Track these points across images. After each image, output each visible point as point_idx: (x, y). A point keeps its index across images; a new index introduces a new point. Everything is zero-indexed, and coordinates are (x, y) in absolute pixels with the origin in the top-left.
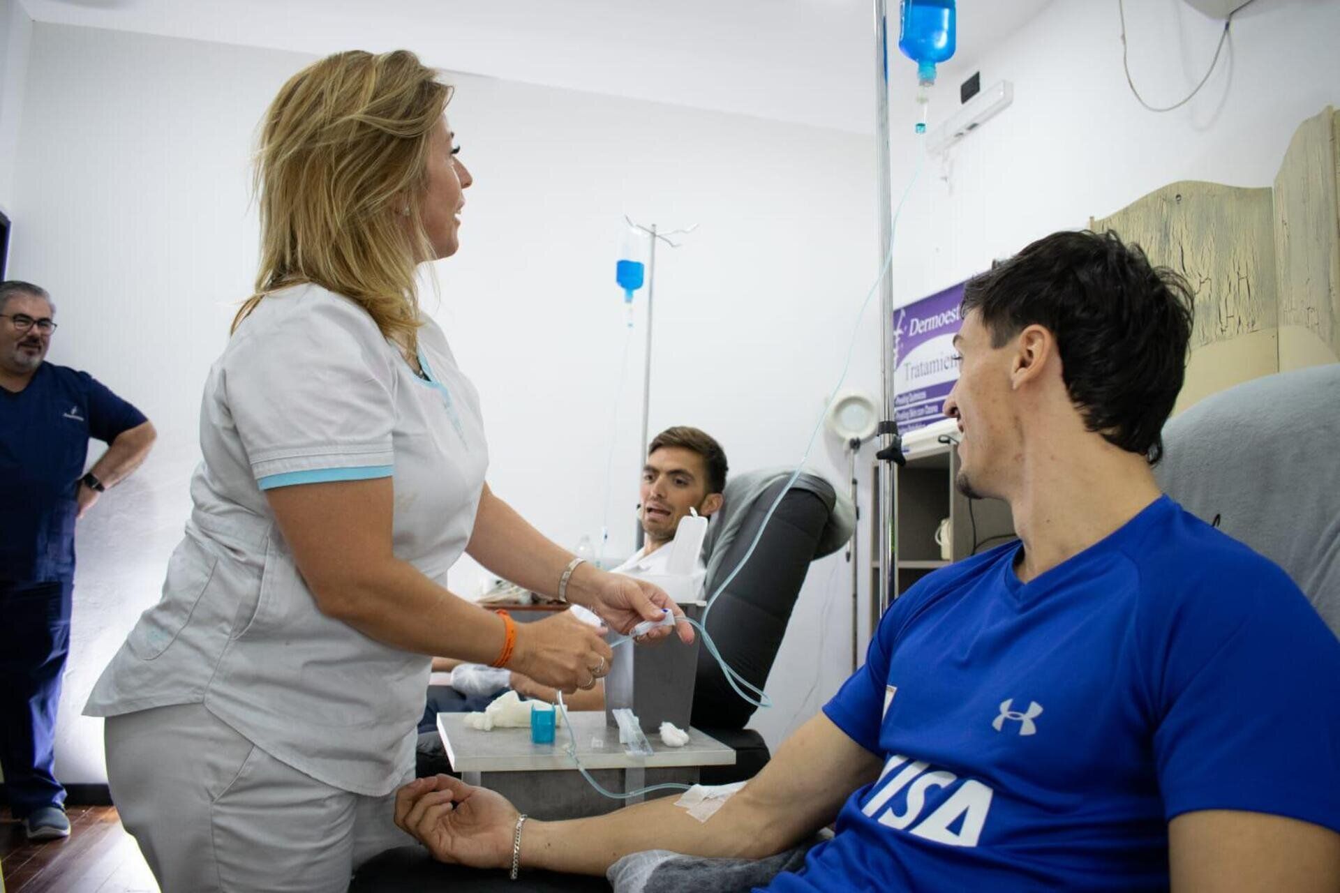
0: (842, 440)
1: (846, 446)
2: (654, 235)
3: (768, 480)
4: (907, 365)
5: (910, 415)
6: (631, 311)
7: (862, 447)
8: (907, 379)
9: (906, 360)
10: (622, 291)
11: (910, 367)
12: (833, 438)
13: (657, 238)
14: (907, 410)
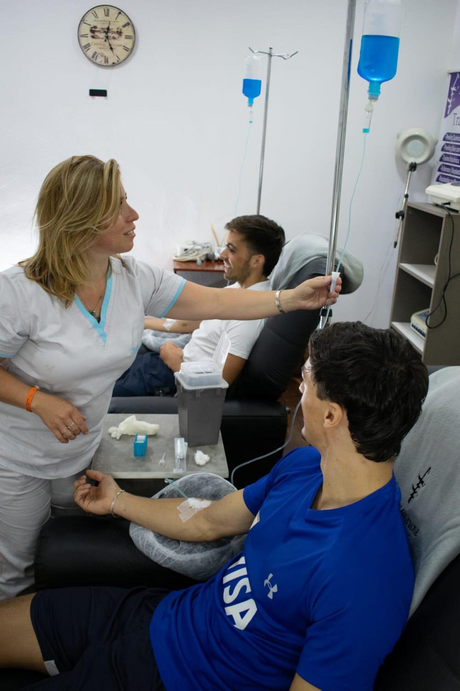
0: (406, 162)
1: (407, 167)
2: (270, 55)
3: (307, 259)
4: (455, 114)
5: (452, 149)
6: (251, 112)
7: (418, 168)
8: (454, 125)
9: (454, 111)
10: (246, 99)
11: (456, 116)
12: (400, 160)
13: (272, 57)
14: (451, 145)
